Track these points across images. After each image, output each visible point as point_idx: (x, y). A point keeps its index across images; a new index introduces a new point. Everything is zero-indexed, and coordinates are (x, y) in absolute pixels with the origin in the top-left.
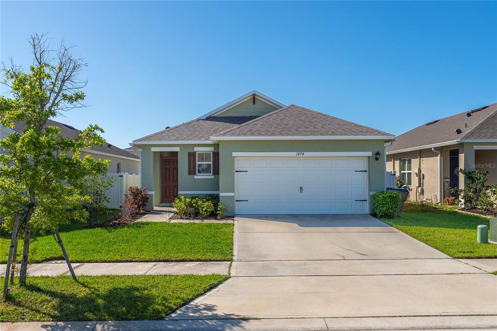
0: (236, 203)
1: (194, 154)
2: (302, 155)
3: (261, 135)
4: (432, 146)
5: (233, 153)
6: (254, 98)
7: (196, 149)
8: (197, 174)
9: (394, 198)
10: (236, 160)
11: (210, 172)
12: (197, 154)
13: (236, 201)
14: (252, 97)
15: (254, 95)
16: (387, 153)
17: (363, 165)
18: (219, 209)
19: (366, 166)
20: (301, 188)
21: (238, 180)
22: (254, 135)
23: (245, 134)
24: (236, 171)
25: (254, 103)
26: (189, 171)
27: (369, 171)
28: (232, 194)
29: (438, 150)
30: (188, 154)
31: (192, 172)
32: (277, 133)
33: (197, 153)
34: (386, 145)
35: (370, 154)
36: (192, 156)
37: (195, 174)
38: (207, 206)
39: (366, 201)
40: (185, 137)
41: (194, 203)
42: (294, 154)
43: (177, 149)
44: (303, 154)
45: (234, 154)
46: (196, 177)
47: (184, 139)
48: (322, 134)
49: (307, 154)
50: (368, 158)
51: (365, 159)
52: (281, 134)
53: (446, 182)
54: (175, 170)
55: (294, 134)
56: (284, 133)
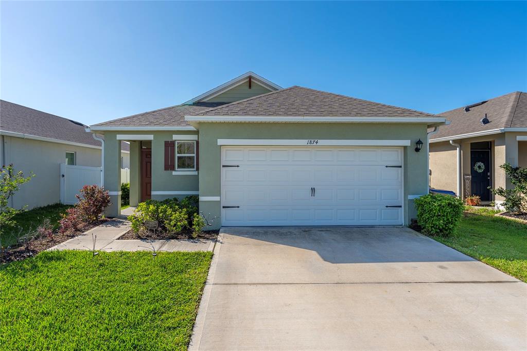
0: (223, 211)
1: (173, 143)
2: (315, 144)
3: (257, 115)
4: (451, 138)
5: (218, 140)
6: (250, 81)
7: (175, 137)
8: (176, 169)
9: (456, 206)
10: (223, 150)
11: (194, 167)
12: (176, 144)
13: (224, 207)
14: (248, 80)
15: (250, 78)
16: (430, 141)
17: (397, 158)
18: (194, 223)
19: (400, 159)
20: (313, 190)
21: (226, 178)
22: (249, 115)
23: (236, 114)
24: (224, 166)
25: (250, 87)
26: (165, 166)
27: (405, 166)
28: (217, 199)
29: (457, 143)
30: (165, 144)
31: (169, 166)
32: (280, 113)
33: (176, 142)
34: (429, 130)
35: (407, 143)
36: (170, 145)
37: (173, 168)
38: (178, 217)
39: (401, 207)
40: (161, 121)
41: (161, 212)
42: (304, 142)
43: (150, 137)
44: (317, 142)
45: (220, 142)
46: (174, 173)
47: (160, 124)
48: (343, 115)
49: (322, 142)
50: (403, 148)
51: (399, 150)
52: (286, 114)
53: (467, 179)
54: (149, 164)
55: (304, 114)
56: (290, 113)
